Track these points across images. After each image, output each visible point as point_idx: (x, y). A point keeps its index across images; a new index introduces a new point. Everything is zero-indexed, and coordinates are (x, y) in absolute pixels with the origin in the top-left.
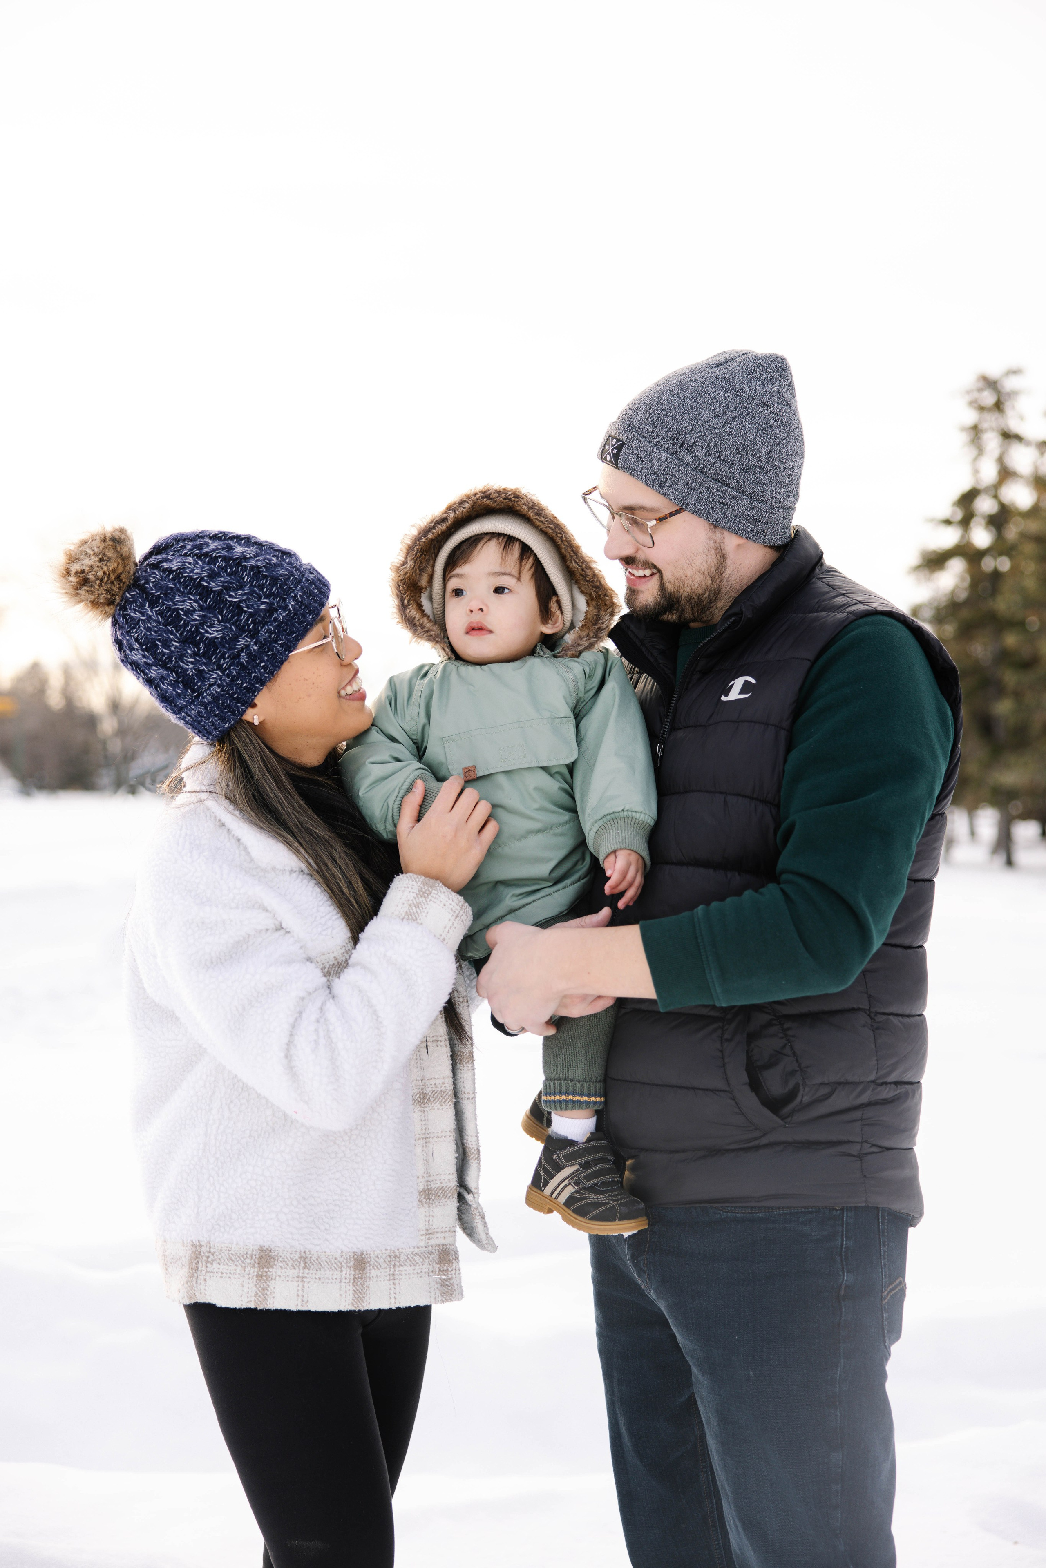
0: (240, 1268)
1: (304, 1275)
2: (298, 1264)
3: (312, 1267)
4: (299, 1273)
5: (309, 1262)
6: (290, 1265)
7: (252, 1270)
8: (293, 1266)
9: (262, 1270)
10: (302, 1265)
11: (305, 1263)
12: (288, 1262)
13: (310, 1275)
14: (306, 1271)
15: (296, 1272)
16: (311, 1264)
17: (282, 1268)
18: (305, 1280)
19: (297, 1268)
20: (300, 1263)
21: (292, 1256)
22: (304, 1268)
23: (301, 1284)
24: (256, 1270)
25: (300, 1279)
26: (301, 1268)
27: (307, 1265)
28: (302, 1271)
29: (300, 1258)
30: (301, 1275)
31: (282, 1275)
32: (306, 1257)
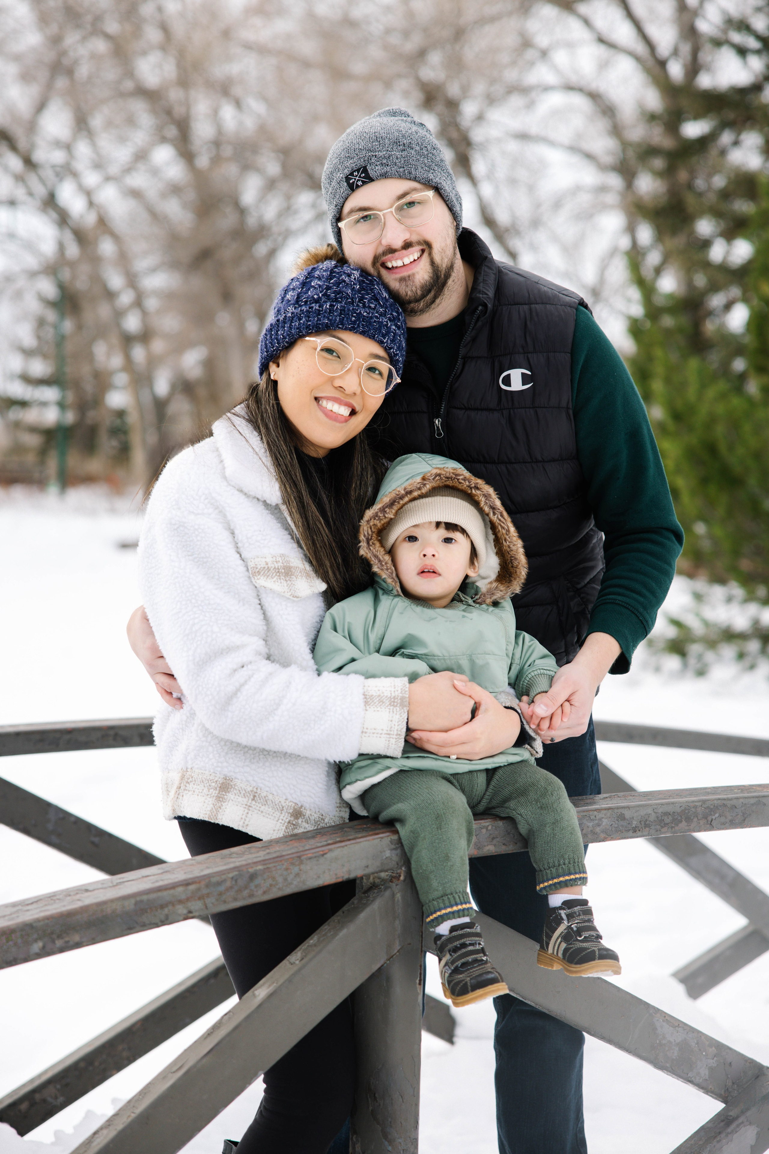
0: (206, 789)
1: (251, 805)
2: (249, 795)
3: (259, 801)
4: (248, 802)
5: (257, 796)
6: (242, 794)
7: (214, 792)
8: (244, 795)
9: (221, 793)
10: (252, 797)
11: (255, 796)
12: (241, 791)
13: (255, 806)
14: (254, 802)
15: (245, 800)
16: (258, 799)
17: (235, 794)
18: (250, 808)
19: (247, 798)
20: (250, 795)
21: (245, 788)
22: (253, 800)
23: (246, 811)
24: (217, 792)
25: (247, 807)
26: (250, 800)
27: (256, 799)
28: (250, 801)
29: (252, 791)
30: (248, 804)
31: (234, 800)
32: (256, 793)
